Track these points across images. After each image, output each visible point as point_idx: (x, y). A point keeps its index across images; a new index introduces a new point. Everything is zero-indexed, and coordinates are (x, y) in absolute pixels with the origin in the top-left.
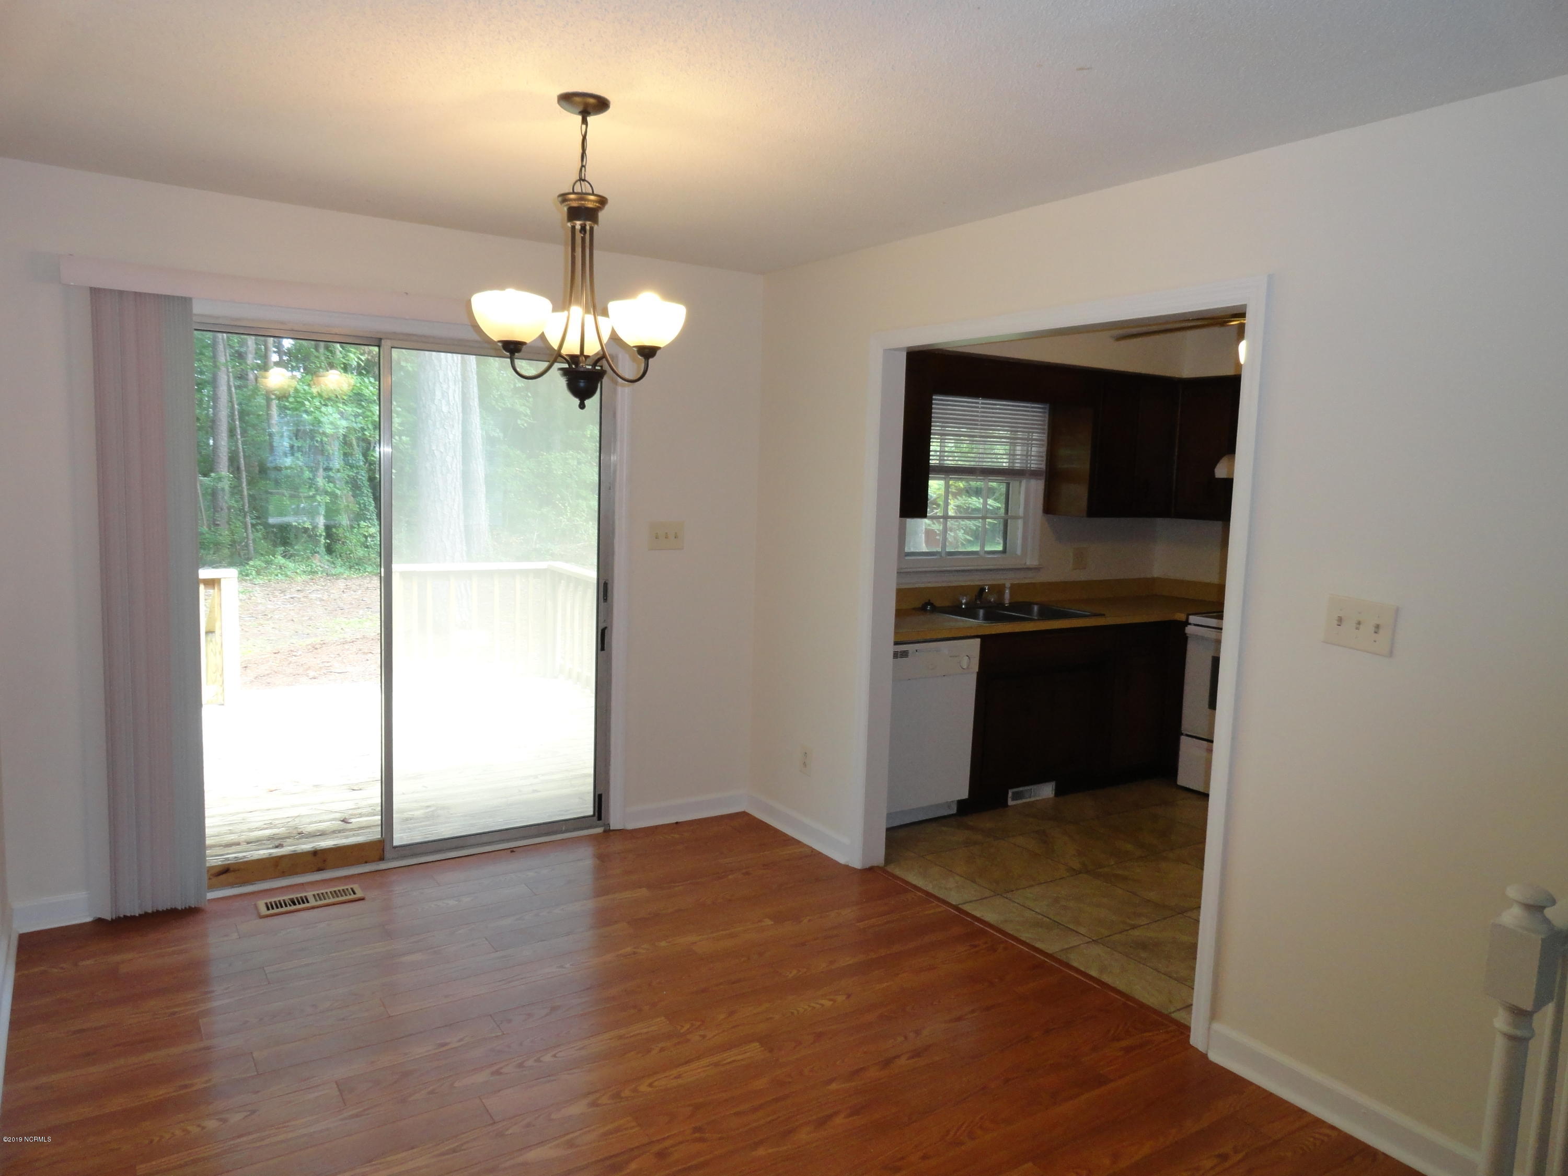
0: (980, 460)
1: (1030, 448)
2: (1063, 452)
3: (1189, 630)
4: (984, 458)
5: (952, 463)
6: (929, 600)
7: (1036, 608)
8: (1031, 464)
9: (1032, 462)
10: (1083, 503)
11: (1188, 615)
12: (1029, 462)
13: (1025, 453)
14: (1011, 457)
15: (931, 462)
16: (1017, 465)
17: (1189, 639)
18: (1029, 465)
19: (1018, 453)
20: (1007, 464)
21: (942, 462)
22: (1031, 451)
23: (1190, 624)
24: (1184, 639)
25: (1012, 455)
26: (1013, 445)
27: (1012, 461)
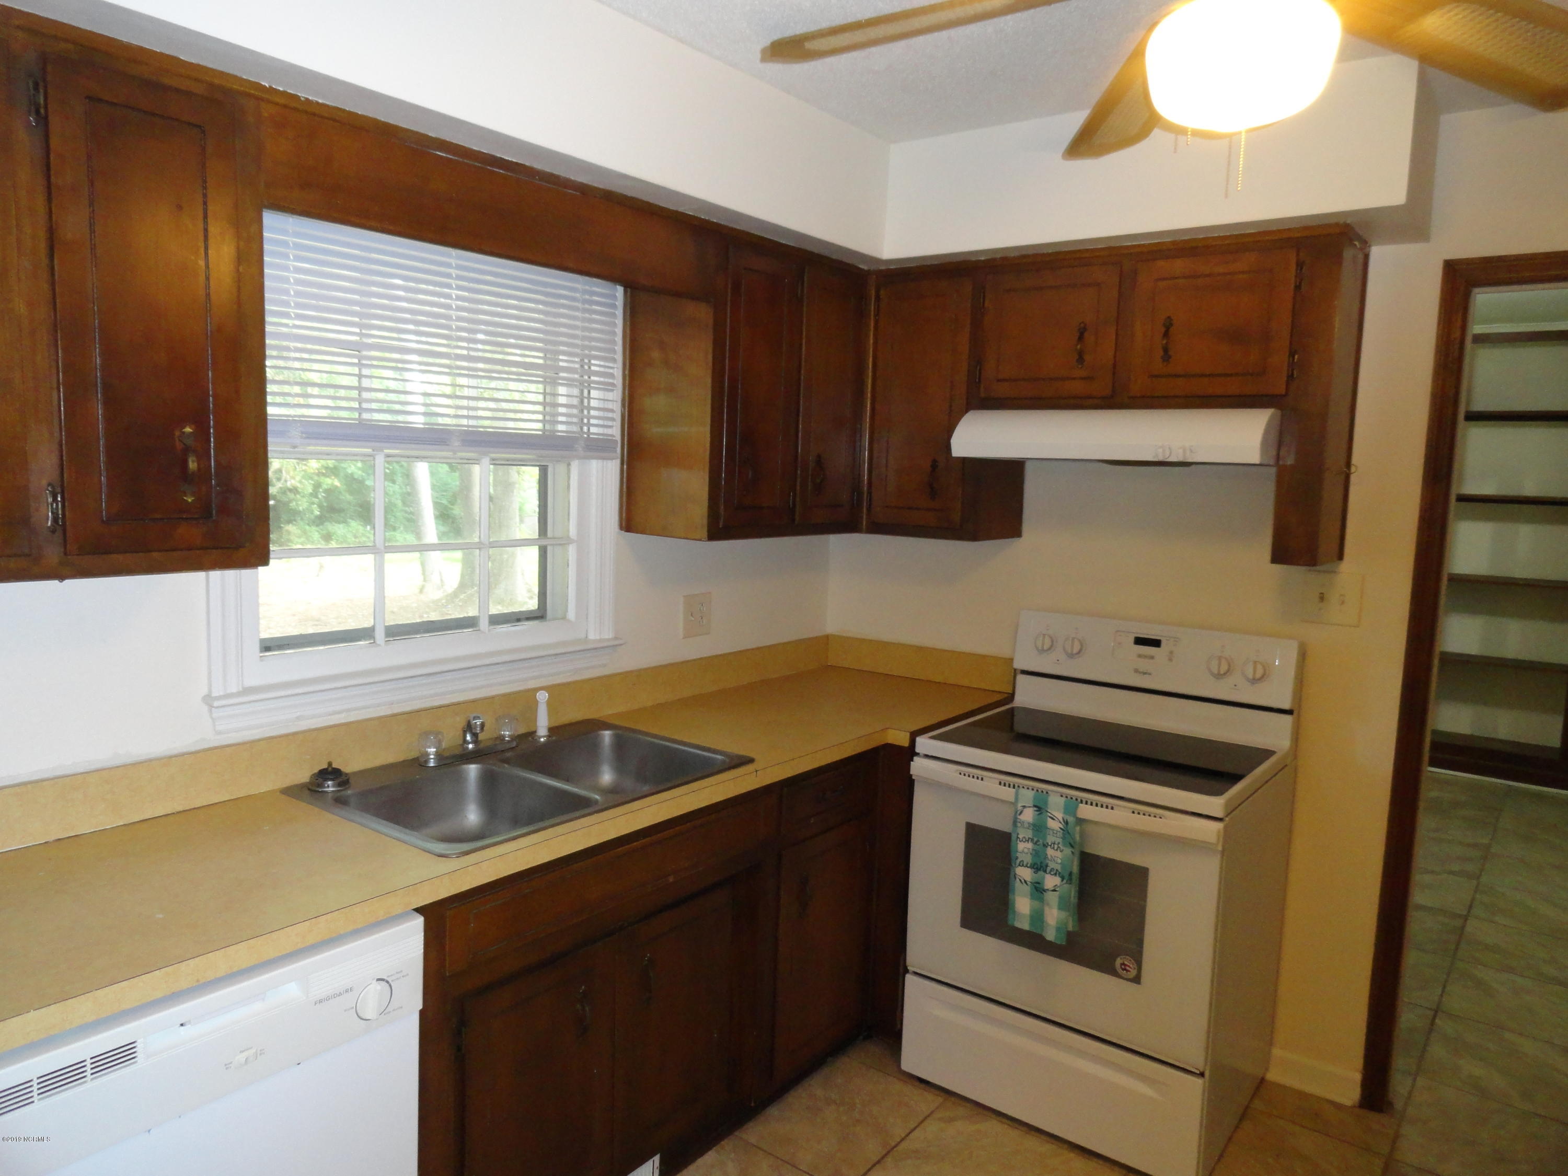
0: (471, 413)
1: (586, 392)
2: (656, 403)
3: (918, 767)
4: (476, 409)
5: (388, 417)
6: (330, 764)
7: (607, 736)
8: (589, 425)
9: (593, 421)
10: (699, 511)
11: (914, 735)
12: (585, 421)
13: (575, 401)
14: (548, 409)
15: (270, 410)
16: (561, 427)
17: (916, 783)
18: (585, 429)
19: (562, 400)
20: (539, 426)
21: (365, 416)
22: (589, 398)
23: (917, 754)
24: (908, 785)
25: (549, 404)
26: (551, 381)
27: (550, 418)
